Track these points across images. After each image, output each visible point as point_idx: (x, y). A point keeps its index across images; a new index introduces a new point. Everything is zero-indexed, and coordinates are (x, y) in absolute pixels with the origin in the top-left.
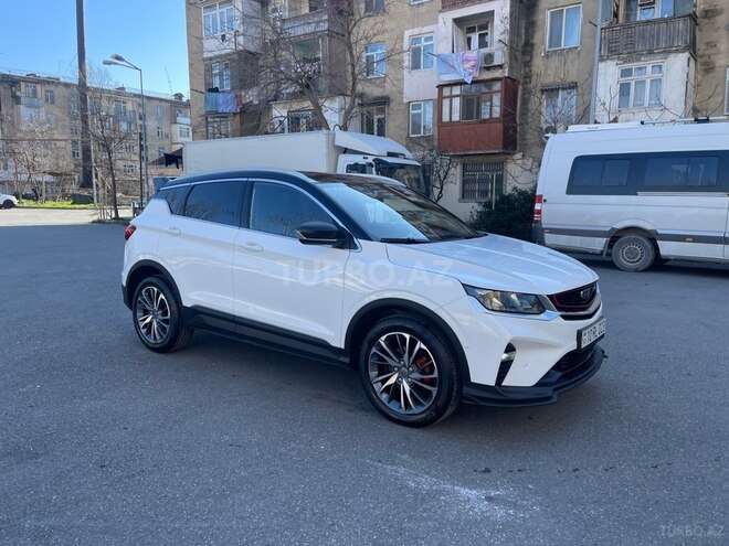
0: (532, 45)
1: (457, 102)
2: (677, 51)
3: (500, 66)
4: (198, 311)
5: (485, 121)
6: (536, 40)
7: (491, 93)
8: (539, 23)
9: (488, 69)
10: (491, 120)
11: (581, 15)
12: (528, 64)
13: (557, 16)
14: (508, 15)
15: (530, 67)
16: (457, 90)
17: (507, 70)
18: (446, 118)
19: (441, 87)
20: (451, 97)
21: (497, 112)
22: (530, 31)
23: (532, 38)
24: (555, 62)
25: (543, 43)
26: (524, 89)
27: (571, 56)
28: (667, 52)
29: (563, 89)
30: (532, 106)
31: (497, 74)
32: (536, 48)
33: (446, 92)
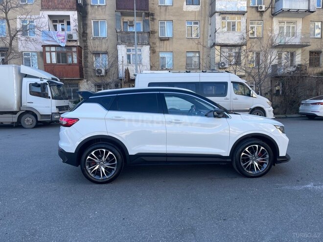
0: (87, 34)
1: (54, 55)
2: (145, 45)
3: (76, 41)
4: (139, 156)
5: (70, 65)
6: (88, 31)
7: (72, 52)
8: (89, 25)
9: (69, 41)
10: (73, 64)
11: (106, 25)
12: (85, 41)
13: (96, 23)
14: (77, 19)
15: (86, 42)
16: (53, 49)
17: (79, 43)
18: (48, 61)
19: (44, 46)
20: (51, 52)
21: (75, 61)
22: (85, 27)
23: (86, 30)
24: (97, 42)
25: (91, 33)
26: (84, 52)
27: (104, 41)
28: (142, 44)
29: (102, 54)
30: (89, 59)
31: (74, 44)
32: (88, 35)
33: (47, 49)
